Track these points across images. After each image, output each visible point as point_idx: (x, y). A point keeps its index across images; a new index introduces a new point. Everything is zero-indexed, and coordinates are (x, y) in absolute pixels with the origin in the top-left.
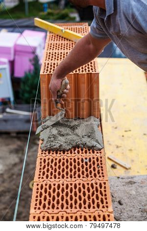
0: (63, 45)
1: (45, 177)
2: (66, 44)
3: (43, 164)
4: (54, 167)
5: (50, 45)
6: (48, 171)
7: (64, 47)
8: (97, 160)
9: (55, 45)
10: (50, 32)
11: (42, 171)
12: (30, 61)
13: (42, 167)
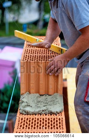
0: (37, 51)
1: (22, 128)
2: (39, 50)
3: (21, 121)
4: (28, 123)
5: (27, 51)
6: (24, 124)
7: (38, 52)
8: (60, 119)
9: (31, 51)
10: (27, 42)
11: (20, 125)
12: (10, 74)
13: (20, 123)
